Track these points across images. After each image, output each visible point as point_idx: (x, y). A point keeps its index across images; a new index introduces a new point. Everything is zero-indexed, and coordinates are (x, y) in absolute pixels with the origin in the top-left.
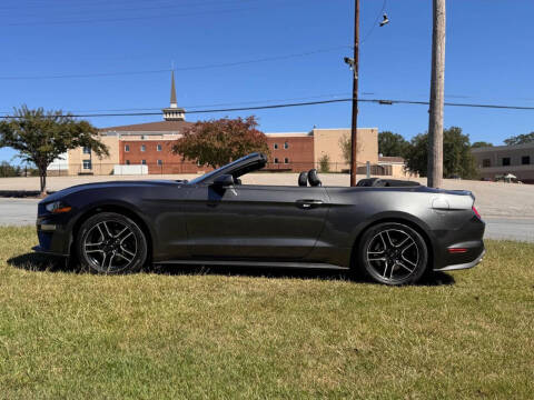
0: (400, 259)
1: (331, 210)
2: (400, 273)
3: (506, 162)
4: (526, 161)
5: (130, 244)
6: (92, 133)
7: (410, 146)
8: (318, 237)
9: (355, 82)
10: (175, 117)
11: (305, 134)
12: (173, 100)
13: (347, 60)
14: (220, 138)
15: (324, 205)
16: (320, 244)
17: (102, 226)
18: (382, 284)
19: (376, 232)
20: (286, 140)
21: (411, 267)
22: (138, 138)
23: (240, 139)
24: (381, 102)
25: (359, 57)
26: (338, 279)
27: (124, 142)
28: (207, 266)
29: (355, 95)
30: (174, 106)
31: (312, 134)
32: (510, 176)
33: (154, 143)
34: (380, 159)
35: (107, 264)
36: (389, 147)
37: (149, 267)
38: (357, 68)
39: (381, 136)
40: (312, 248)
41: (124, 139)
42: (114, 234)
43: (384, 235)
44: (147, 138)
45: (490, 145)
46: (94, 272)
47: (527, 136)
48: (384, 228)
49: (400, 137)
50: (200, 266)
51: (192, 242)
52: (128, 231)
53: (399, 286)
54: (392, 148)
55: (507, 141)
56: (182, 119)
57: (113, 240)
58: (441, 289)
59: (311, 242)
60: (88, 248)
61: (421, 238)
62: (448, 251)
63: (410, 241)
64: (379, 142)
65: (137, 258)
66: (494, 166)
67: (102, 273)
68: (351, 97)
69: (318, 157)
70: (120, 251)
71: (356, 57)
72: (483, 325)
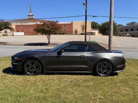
0: (105, 70)
1: (88, 58)
2: (105, 73)
3: (127, 30)
4: (132, 30)
5: (37, 67)
6: (10, 25)
7: (100, 26)
8: (85, 65)
9: (86, 10)
10: (31, 17)
11: (70, 23)
12: (31, 12)
13: (84, 4)
14: (48, 27)
15: (86, 57)
16: (85, 66)
17: (29, 63)
18: (101, 76)
19: (99, 63)
20: (65, 25)
21: (108, 72)
22: (20, 24)
23: (54, 27)
24: (93, 16)
25: (87, 3)
26: (90, 75)
27: (16, 25)
28: (57, 73)
29: (86, 14)
30: (31, 14)
31: (72, 23)
32: (128, 34)
33: (26, 25)
34: (92, 30)
35: (32, 73)
36: (94, 26)
37: (42, 73)
38: (86, 6)
39: (92, 23)
40: (83, 68)
41: (16, 24)
42: (33, 65)
43: (101, 64)
44: (23, 24)
45: (122, 25)
46: (29, 75)
47: (133, 23)
48: (101, 62)
49: (97, 23)
50: (55, 73)
51: (53, 67)
52: (36, 64)
53: (105, 76)
54: (95, 26)
55: (127, 24)
56: (33, 18)
57: (33, 67)
58: (115, 77)
59: (83, 66)
60: (26, 69)
61: (111, 65)
62: (117, 67)
63: (108, 65)
64: (91, 25)
65: (39, 71)
66: (123, 31)
67: (31, 75)
68: (85, 15)
69: (74, 29)
70: (35, 69)
71: (86, 3)
72: (127, 89)
